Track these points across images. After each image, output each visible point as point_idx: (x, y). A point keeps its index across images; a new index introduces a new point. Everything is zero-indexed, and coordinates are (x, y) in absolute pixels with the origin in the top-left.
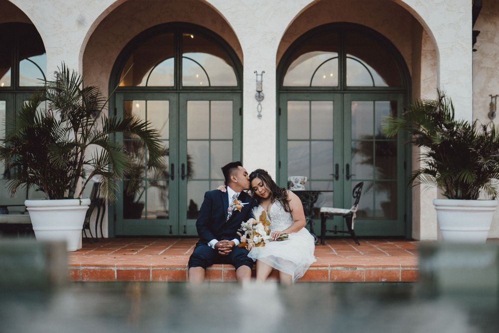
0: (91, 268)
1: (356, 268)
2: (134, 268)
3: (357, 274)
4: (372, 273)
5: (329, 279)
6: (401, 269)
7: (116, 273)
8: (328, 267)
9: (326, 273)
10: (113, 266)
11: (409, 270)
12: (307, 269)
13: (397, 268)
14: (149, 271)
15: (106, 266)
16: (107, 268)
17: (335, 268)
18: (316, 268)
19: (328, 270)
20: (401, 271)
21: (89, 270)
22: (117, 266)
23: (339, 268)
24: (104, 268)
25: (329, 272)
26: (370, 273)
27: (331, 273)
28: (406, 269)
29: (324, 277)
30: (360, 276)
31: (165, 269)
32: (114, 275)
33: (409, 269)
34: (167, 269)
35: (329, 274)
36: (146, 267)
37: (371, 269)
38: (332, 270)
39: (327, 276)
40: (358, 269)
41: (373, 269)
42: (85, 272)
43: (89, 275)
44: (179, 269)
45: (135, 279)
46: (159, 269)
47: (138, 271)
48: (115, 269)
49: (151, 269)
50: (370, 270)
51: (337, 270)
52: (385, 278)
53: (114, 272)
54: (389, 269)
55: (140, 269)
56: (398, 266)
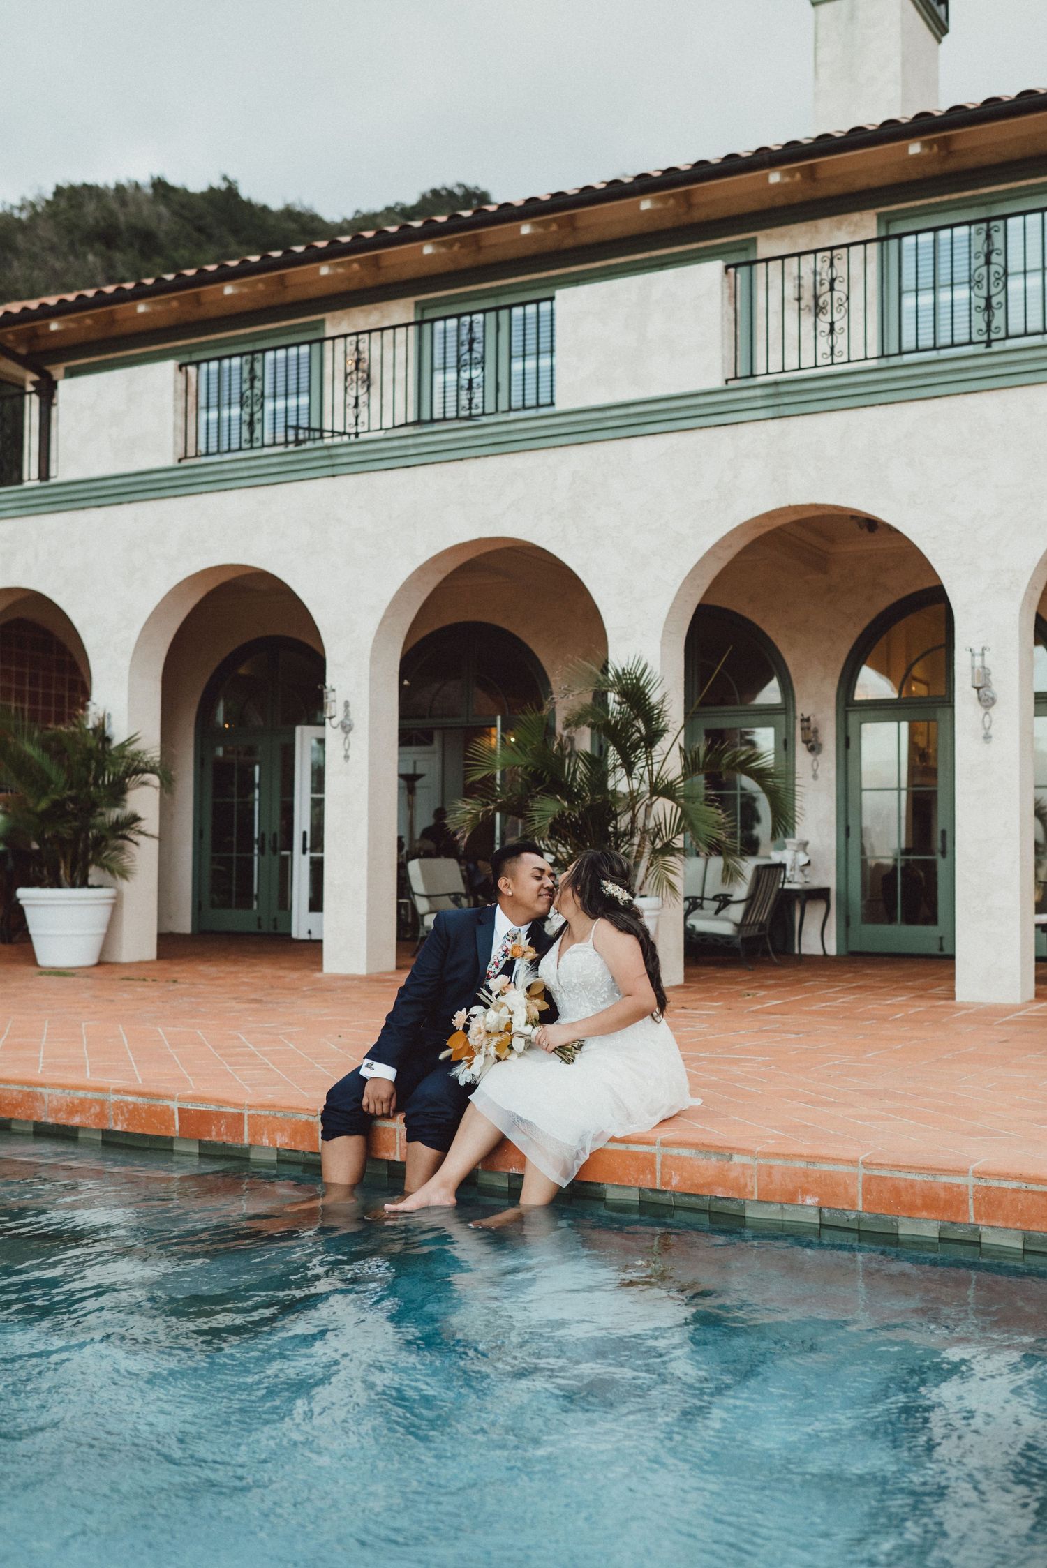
0: (130, 1099)
1: (731, 1157)
2: (212, 1108)
3: (733, 1174)
4: (777, 1177)
5: (658, 1181)
6: (862, 1171)
7: (176, 1117)
8: (653, 1144)
9: (649, 1161)
10: (171, 1098)
11: (885, 1178)
12: (600, 1145)
13: (850, 1169)
14: (241, 1116)
15: (158, 1096)
16: (160, 1102)
17: (674, 1151)
18: (622, 1147)
19: (654, 1155)
20: (860, 1179)
21: (127, 1104)
22: (180, 1099)
23: (684, 1152)
24: (154, 1102)
25: (658, 1160)
26: (770, 1175)
27: (663, 1164)
28: (876, 1173)
29: (643, 1172)
30: (742, 1181)
31: (275, 1117)
32: (173, 1120)
33: (885, 1173)
34: (279, 1115)
35: (658, 1167)
36: (237, 1105)
37: (772, 1162)
38: (664, 1156)
39: (653, 1173)
40: (737, 1159)
41: (779, 1162)
42: (119, 1106)
43: (127, 1115)
44: (304, 1118)
45: (214, 1133)
46: (263, 1113)
47: (219, 1115)
48: (175, 1106)
49: (246, 1113)
50: (771, 1167)
51: (679, 1158)
52: (814, 1195)
53: (173, 1114)
54: (826, 1167)
55: (223, 1110)
56: (853, 1162)
